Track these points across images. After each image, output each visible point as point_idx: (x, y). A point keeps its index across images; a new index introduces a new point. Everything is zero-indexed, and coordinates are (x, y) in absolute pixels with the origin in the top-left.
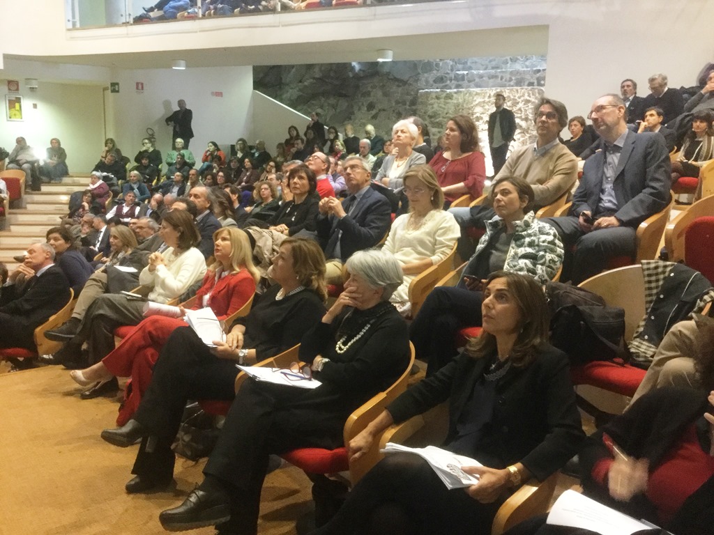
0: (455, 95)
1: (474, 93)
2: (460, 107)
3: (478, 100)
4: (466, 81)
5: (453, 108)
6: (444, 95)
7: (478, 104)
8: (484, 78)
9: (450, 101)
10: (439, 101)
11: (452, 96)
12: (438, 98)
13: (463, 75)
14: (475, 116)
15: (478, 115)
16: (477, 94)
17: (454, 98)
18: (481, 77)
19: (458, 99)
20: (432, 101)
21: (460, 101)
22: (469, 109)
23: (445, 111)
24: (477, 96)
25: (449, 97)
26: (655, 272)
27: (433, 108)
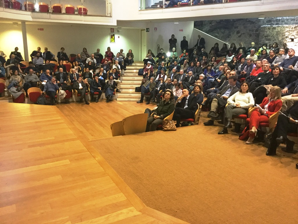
0: (277, 28)
1: (285, 27)
2: (279, 32)
3: (287, 29)
4: (281, 22)
5: (276, 33)
6: (272, 28)
7: (287, 31)
8: (289, 21)
9: (274, 30)
11: (276, 28)
12: (269, 29)
13: (280, 19)
14: (285, 36)
15: (287, 36)
16: (287, 27)
17: (276, 29)
18: (287, 20)
19: (278, 29)
20: (267, 30)
21: (279, 30)
22: (283, 33)
23: (272, 34)
25: (274, 28)
27: (267, 33)
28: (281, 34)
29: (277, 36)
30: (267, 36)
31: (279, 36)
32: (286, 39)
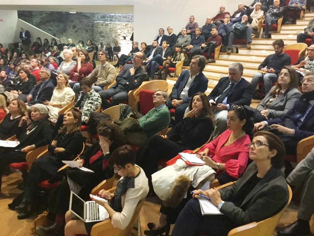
0: (109, 24)
2: (112, 29)
3: (119, 27)
4: (114, 18)
5: (109, 30)
6: (105, 24)
7: (119, 29)
8: (121, 18)
9: (107, 27)
10: (103, 27)
12: (102, 25)
13: (113, 16)
14: (118, 34)
15: (119, 33)
19: (110, 26)
20: (100, 26)
21: (112, 27)
22: (115, 31)
23: (106, 31)
24: (118, 25)
25: (107, 25)
26: (122, 107)
27: (100, 29)
28: (113, 31)
29: (110, 33)
30: (101, 33)
31: (112, 33)
32: (119, 37)
